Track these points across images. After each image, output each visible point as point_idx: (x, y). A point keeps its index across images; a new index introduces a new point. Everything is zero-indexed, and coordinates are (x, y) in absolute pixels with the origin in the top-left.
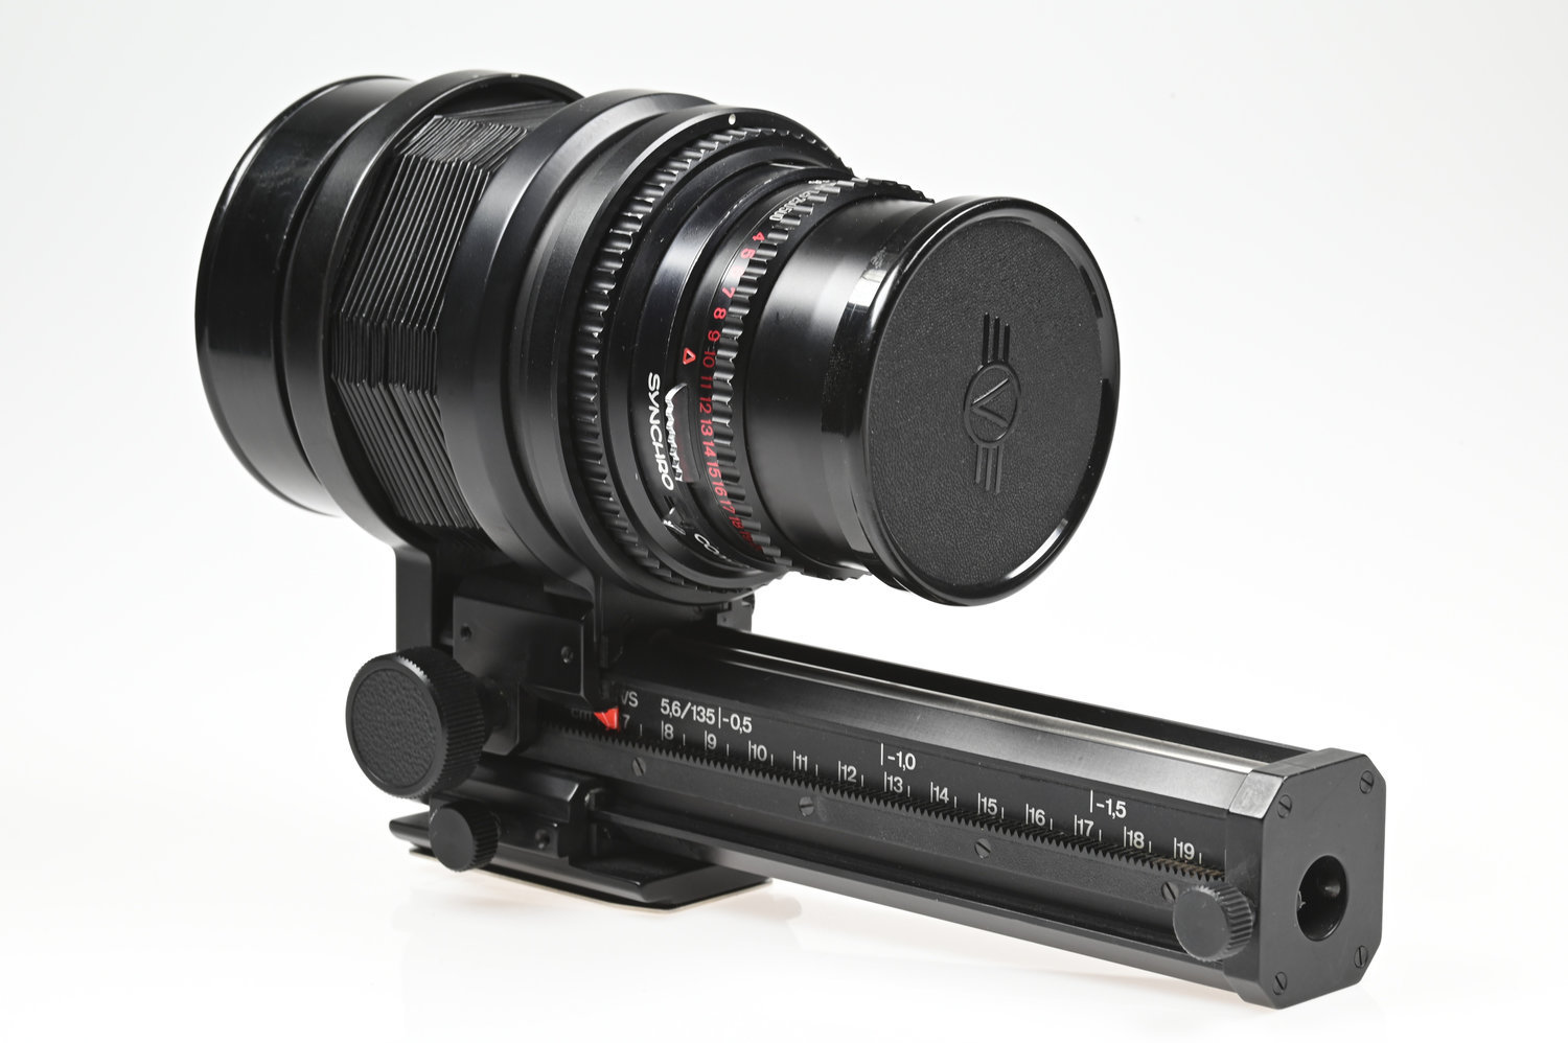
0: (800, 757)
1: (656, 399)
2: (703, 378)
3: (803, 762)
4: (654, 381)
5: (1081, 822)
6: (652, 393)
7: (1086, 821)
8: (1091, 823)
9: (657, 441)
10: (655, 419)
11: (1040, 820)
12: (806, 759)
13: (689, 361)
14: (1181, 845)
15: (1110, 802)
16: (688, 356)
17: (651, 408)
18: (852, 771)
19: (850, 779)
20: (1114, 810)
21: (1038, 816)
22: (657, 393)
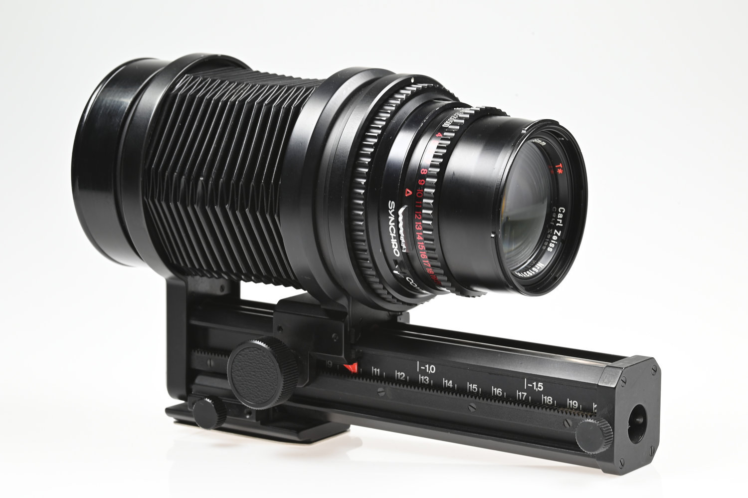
0: (375, 370)
1: (393, 213)
2: (417, 202)
3: (377, 372)
4: (392, 205)
5: (520, 393)
6: (391, 210)
7: (523, 393)
8: (525, 394)
9: (393, 233)
10: (392, 222)
11: (499, 393)
12: (379, 370)
13: (409, 194)
14: (571, 402)
15: (535, 384)
16: (408, 192)
17: (390, 217)
18: (402, 375)
19: (401, 378)
20: (537, 387)
21: (498, 392)
22: (393, 210)
